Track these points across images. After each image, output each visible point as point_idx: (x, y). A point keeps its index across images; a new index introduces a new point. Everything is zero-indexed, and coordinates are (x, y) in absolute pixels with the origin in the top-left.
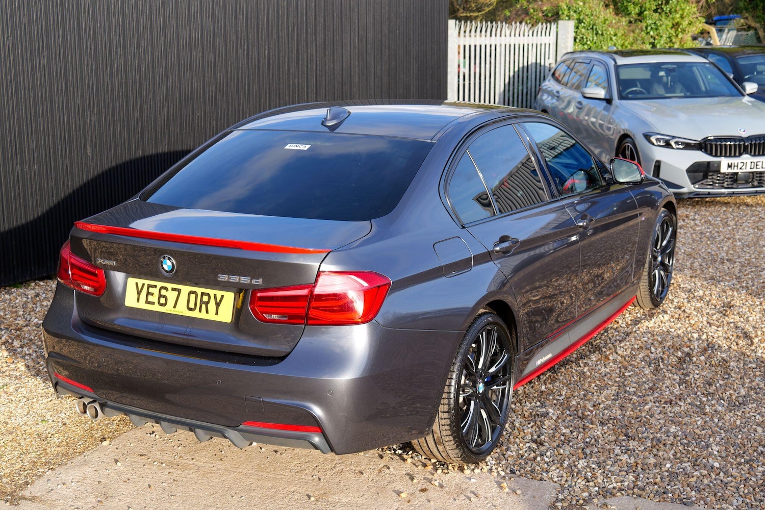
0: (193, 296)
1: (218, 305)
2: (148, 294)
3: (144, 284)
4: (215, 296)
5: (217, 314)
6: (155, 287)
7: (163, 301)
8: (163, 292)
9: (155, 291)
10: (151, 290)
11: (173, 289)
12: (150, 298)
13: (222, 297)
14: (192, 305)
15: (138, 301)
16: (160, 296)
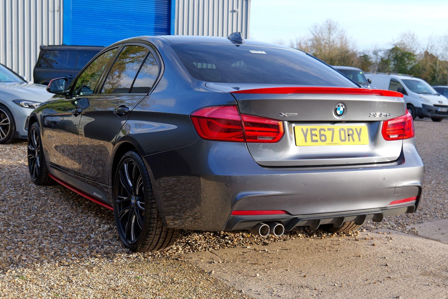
0: (342, 132)
1: (359, 135)
2: (312, 135)
3: (307, 130)
4: (356, 129)
5: (360, 140)
6: (316, 130)
7: (323, 138)
8: (322, 132)
9: (317, 132)
10: (314, 132)
11: (329, 129)
12: (314, 138)
13: (361, 129)
14: (343, 138)
15: (306, 141)
16: (321, 135)
